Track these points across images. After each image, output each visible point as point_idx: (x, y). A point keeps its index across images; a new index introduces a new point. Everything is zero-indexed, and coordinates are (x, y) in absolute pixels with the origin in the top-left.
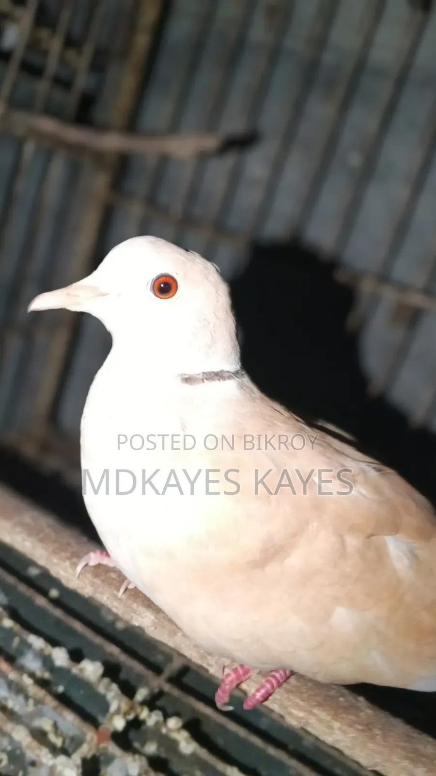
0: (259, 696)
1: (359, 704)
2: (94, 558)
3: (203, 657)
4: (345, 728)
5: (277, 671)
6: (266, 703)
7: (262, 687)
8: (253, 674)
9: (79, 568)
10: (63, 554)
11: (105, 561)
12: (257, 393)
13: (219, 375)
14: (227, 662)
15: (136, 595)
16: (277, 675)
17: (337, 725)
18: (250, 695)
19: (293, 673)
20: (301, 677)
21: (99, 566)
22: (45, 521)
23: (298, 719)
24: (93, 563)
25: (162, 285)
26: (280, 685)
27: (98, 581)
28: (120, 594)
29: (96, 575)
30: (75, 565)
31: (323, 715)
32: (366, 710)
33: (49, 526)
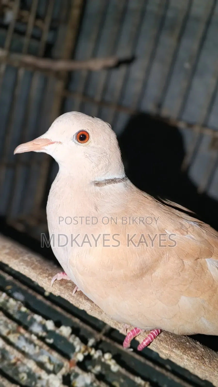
0: (145, 343)
1: (197, 346)
2: (59, 276)
3: (116, 324)
4: (190, 358)
5: (153, 330)
6: (149, 347)
7: (146, 339)
8: (142, 332)
9: (52, 282)
10: (44, 275)
11: (65, 277)
12: (134, 188)
13: (113, 181)
14: (128, 327)
15: (81, 294)
16: (154, 333)
17: (185, 357)
18: (140, 343)
19: (161, 331)
20: (167, 333)
21: (62, 280)
22: (35, 258)
23: (165, 354)
24: (59, 279)
25: (81, 136)
26: (155, 337)
27: (62, 288)
28: (73, 294)
29: (61, 285)
30: (51, 280)
31: (178, 352)
32: (200, 348)
33: (37, 261)
